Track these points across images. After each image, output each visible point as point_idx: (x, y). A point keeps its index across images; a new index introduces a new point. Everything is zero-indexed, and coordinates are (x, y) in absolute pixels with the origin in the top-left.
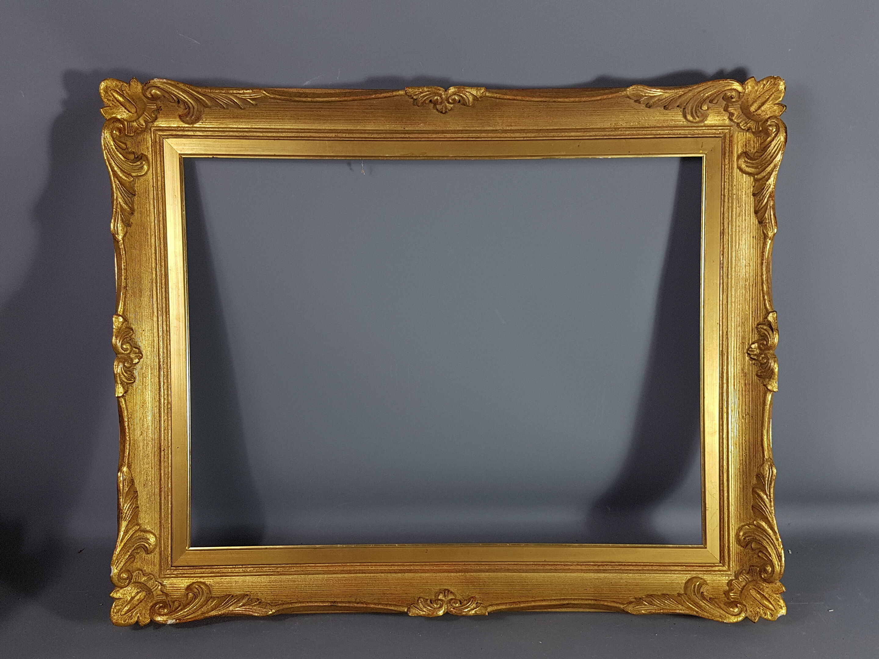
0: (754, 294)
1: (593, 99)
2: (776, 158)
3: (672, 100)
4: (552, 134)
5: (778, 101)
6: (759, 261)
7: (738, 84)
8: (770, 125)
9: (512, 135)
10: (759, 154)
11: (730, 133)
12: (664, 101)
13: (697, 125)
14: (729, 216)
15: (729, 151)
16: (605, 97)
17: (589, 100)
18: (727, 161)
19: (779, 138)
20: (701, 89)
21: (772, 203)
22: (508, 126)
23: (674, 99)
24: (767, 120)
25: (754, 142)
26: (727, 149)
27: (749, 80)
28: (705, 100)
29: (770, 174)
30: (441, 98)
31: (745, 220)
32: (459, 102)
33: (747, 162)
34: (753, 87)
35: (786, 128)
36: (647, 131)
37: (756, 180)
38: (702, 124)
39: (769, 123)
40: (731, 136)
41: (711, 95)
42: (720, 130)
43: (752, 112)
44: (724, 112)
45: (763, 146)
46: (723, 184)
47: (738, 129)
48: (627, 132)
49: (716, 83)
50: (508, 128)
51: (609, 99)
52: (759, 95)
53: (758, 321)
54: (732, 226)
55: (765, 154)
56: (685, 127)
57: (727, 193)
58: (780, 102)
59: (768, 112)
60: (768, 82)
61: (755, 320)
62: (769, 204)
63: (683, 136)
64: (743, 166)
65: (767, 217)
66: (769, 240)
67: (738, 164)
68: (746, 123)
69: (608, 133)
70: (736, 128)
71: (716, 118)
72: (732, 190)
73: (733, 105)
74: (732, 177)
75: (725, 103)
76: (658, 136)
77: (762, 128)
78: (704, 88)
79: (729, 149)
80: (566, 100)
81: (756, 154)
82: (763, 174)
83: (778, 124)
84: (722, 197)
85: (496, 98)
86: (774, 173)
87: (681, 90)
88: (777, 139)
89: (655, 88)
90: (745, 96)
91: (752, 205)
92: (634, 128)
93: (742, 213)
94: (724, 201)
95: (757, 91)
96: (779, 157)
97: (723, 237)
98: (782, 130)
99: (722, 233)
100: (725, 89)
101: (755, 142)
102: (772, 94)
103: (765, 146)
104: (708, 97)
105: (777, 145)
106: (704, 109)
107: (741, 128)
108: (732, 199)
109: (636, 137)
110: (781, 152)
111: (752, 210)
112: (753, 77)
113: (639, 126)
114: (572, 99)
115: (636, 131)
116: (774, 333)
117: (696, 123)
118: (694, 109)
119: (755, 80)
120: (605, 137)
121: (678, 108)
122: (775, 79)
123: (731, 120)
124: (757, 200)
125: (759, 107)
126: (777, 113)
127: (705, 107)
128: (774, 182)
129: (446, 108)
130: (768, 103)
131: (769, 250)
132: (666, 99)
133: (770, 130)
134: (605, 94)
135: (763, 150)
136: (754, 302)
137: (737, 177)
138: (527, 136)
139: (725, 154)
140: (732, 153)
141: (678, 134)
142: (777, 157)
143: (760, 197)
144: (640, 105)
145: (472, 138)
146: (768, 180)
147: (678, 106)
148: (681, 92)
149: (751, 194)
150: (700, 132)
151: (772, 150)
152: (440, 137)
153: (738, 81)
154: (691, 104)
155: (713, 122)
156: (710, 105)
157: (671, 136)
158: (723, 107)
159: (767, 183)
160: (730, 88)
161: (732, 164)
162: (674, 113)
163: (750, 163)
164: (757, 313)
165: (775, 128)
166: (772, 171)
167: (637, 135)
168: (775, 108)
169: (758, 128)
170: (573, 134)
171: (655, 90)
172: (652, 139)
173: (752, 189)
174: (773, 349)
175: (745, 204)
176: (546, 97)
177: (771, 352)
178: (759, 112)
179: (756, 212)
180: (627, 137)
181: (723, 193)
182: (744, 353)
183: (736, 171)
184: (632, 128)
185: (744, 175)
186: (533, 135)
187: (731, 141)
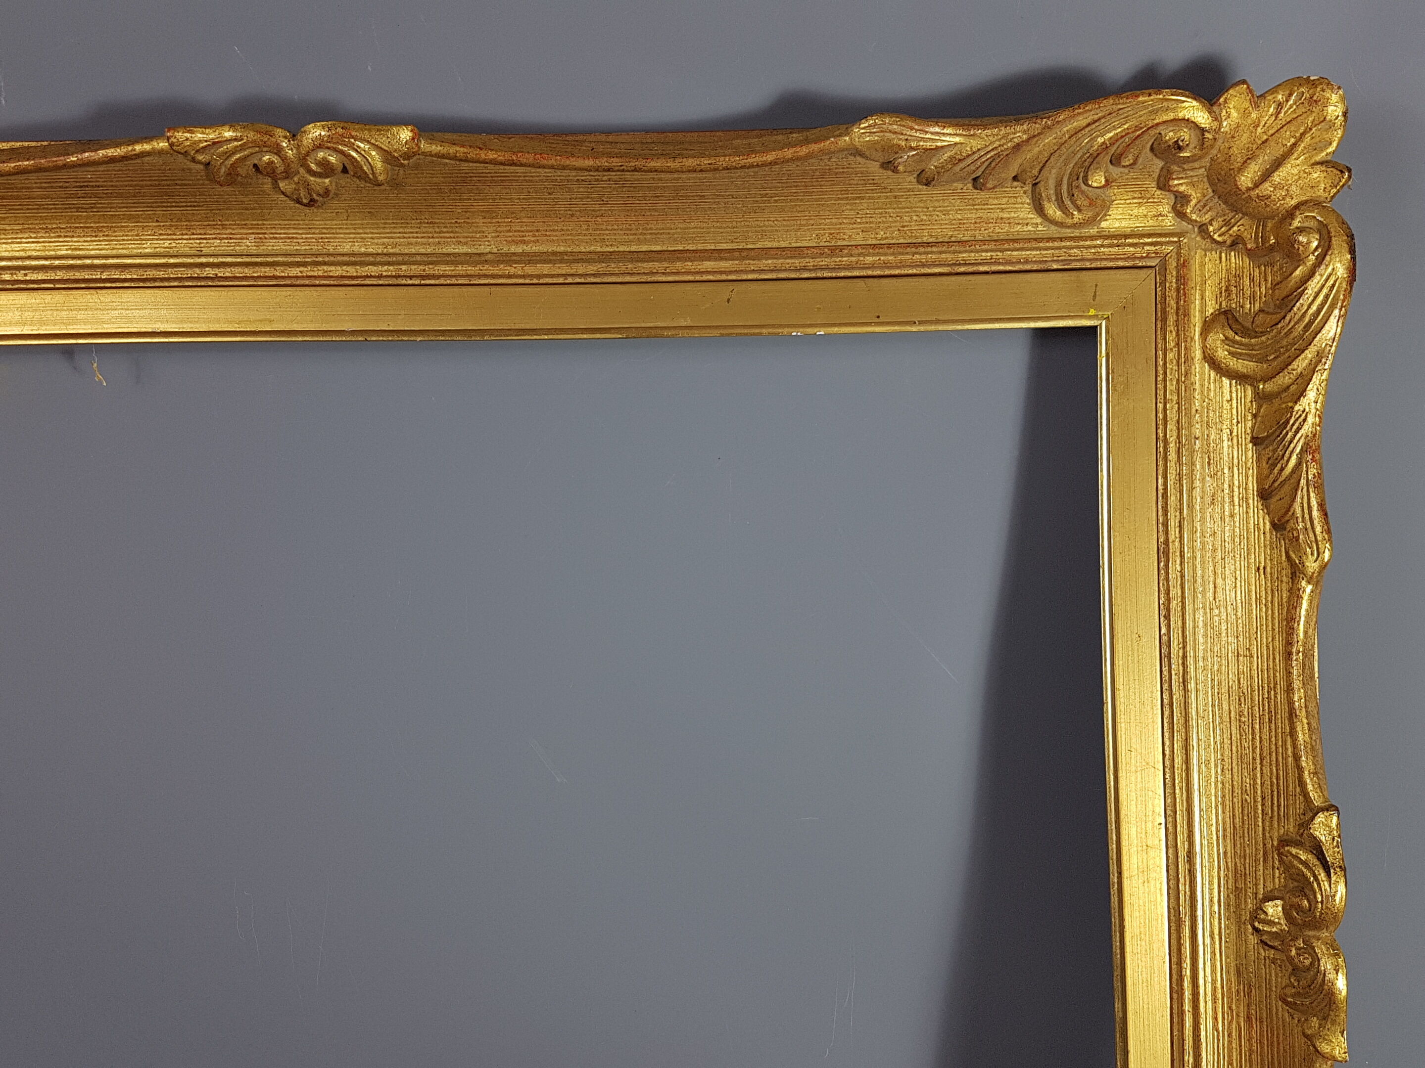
0: (1266, 744)
1: (752, 160)
2: (1323, 331)
3: (993, 159)
4: (647, 266)
5: (1324, 154)
6: (1279, 644)
7: (1195, 103)
8: (1301, 230)
9: (530, 270)
10: (1269, 319)
11: (1179, 254)
12: (969, 161)
13: (1077, 233)
14: (1181, 504)
15: (1178, 309)
16: (789, 153)
17: (743, 162)
18: (1171, 338)
19: (1330, 270)
20: (1081, 121)
21: (1313, 471)
22: (516, 243)
23: (998, 155)
24: (1291, 214)
25: (1252, 280)
26: (1173, 303)
27: (1231, 91)
28: (1095, 157)
29: (1304, 380)
30: (284, 159)
31: (1232, 516)
32: (345, 170)
33: (1235, 342)
34: (1245, 114)
35: (1351, 237)
36: (927, 253)
37: (1261, 398)
38: (1093, 231)
39: (1296, 223)
40: (1183, 265)
41: (1114, 141)
42: (1147, 248)
43: (1244, 189)
44: (1159, 192)
45: (1281, 293)
46: (1160, 406)
47: (1202, 243)
48: (869, 259)
49: (1126, 104)
50: (513, 249)
51: (799, 159)
52: (1265, 137)
53: (1282, 831)
54: (1193, 532)
55: (1288, 318)
56: (1041, 240)
57: (1175, 434)
58: (1329, 158)
59: (1294, 188)
60: (1290, 95)
61: (1271, 826)
62: (1304, 475)
63: (1035, 267)
64: (1222, 354)
65: (1299, 513)
66: (1309, 583)
67: (1204, 349)
68: (1227, 223)
69: (811, 263)
70: (1198, 239)
71: (1135, 212)
72: (1190, 425)
73: (1184, 170)
74: (1190, 388)
75: (1160, 164)
76: (962, 269)
77: (1276, 239)
78: (1089, 120)
79: (1177, 303)
80: (671, 164)
81: (1260, 318)
82: (1284, 379)
83: (1326, 226)
84: (1161, 444)
85: (455, 158)
86: (1316, 378)
87: (1018, 128)
88: (1324, 271)
89: (937, 124)
90: (1219, 142)
91: (1253, 473)
92: (890, 246)
93: (1219, 493)
94: (1165, 458)
95: (1258, 126)
96: (1332, 328)
97: (1167, 566)
98: (1339, 243)
99: (1163, 553)
100: (1157, 121)
101: (1257, 278)
102: (1303, 134)
103: (1285, 293)
104: (1105, 147)
105: (1325, 291)
106: (1095, 185)
107: (1211, 237)
108: (1192, 452)
109: (897, 272)
110: (1336, 312)
111: (1252, 485)
112: (1244, 82)
113: (902, 241)
114: (690, 162)
115: (893, 254)
116: (1333, 878)
117: (1074, 226)
118: (1065, 187)
119: (1251, 91)
120: (806, 275)
121: (1016, 184)
122: (1314, 84)
123: (1180, 215)
124: (1264, 459)
125: (1266, 175)
126: (1320, 193)
127: (1098, 179)
128: (1319, 406)
129: (309, 191)
130: (1292, 161)
131: (1308, 616)
132: (976, 156)
133: (1300, 243)
134: (790, 145)
135: (1280, 307)
136: (1266, 770)
137: (1202, 386)
138: (572, 272)
139: (1164, 320)
140: (1187, 314)
141: (1019, 262)
142: (1327, 327)
143: (1275, 451)
144: (896, 176)
145: (411, 277)
146: (1299, 399)
147: (1015, 178)
148: (1019, 132)
149: (1249, 439)
150: (1088, 254)
151: (1309, 307)
152: (312, 274)
153: (1196, 95)
154: (1054, 171)
155: (1124, 224)
156: (1115, 171)
157: (1001, 268)
158: (1156, 175)
159: (1297, 408)
160: (1171, 116)
161: (1186, 348)
162: (1004, 200)
163: (1241, 344)
164: (1279, 806)
165: (1317, 237)
166: (1312, 370)
167: (898, 267)
168: (1315, 175)
169: (1265, 239)
170: (709, 265)
171: (937, 129)
172: (944, 278)
173: (1249, 424)
174: (1332, 928)
175: (1231, 469)
176: (610, 155)
177: (1325, 934)
178: (1267, 188)
179: (1264, 495)
180: (870, 273)
181: (1161, 435)
182: (1240, 923)
183: (1200, 369)
184: (881, 246)
185: (1226, 382)
186: (592, 268)
187: (1182, 280)
